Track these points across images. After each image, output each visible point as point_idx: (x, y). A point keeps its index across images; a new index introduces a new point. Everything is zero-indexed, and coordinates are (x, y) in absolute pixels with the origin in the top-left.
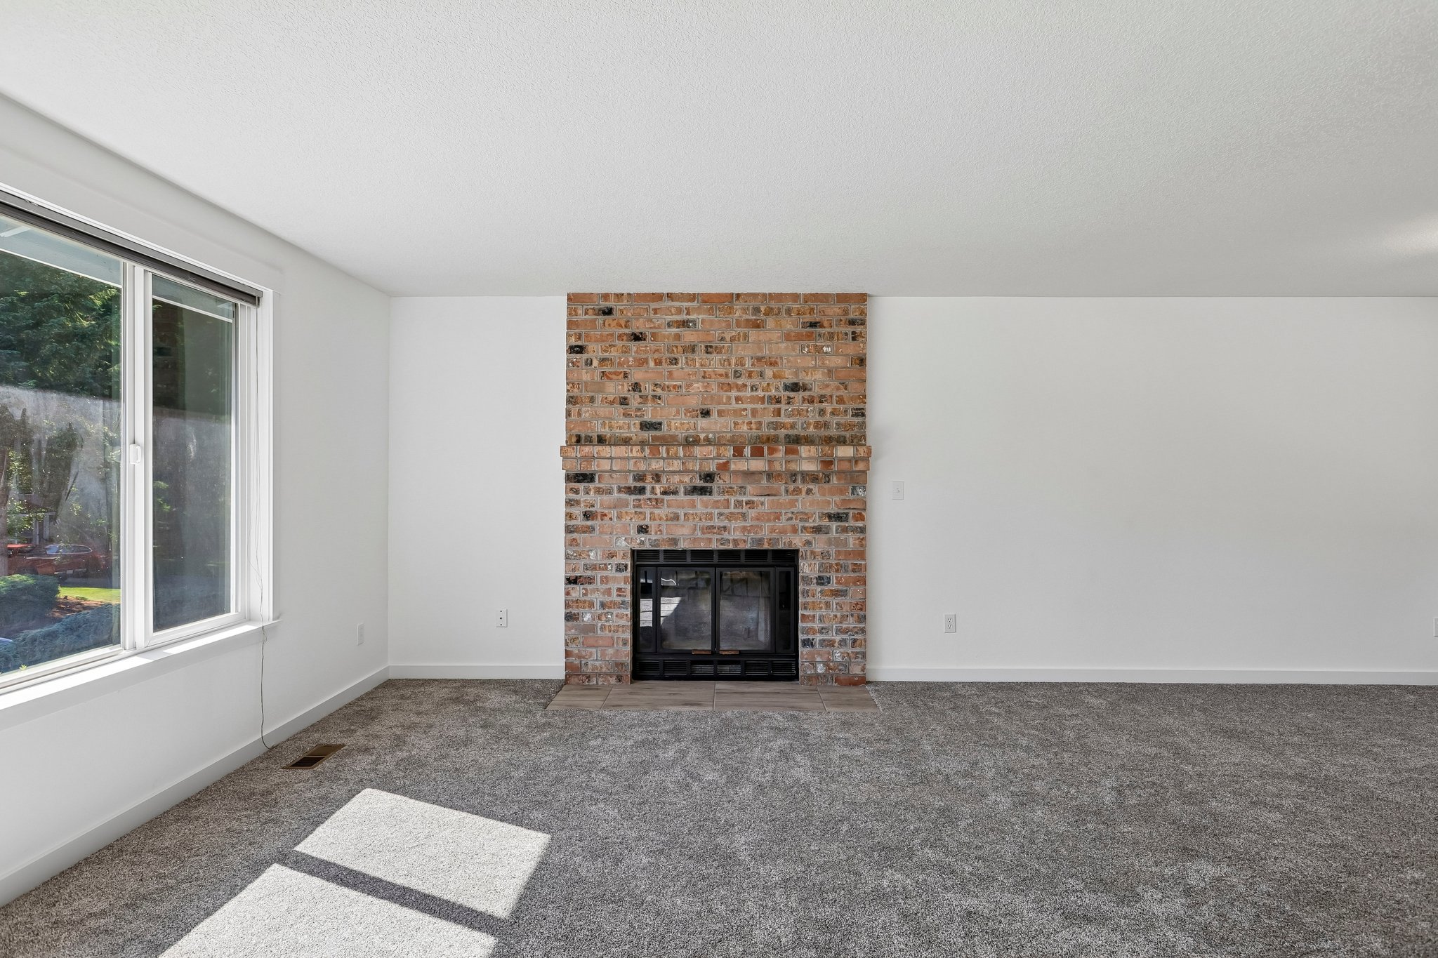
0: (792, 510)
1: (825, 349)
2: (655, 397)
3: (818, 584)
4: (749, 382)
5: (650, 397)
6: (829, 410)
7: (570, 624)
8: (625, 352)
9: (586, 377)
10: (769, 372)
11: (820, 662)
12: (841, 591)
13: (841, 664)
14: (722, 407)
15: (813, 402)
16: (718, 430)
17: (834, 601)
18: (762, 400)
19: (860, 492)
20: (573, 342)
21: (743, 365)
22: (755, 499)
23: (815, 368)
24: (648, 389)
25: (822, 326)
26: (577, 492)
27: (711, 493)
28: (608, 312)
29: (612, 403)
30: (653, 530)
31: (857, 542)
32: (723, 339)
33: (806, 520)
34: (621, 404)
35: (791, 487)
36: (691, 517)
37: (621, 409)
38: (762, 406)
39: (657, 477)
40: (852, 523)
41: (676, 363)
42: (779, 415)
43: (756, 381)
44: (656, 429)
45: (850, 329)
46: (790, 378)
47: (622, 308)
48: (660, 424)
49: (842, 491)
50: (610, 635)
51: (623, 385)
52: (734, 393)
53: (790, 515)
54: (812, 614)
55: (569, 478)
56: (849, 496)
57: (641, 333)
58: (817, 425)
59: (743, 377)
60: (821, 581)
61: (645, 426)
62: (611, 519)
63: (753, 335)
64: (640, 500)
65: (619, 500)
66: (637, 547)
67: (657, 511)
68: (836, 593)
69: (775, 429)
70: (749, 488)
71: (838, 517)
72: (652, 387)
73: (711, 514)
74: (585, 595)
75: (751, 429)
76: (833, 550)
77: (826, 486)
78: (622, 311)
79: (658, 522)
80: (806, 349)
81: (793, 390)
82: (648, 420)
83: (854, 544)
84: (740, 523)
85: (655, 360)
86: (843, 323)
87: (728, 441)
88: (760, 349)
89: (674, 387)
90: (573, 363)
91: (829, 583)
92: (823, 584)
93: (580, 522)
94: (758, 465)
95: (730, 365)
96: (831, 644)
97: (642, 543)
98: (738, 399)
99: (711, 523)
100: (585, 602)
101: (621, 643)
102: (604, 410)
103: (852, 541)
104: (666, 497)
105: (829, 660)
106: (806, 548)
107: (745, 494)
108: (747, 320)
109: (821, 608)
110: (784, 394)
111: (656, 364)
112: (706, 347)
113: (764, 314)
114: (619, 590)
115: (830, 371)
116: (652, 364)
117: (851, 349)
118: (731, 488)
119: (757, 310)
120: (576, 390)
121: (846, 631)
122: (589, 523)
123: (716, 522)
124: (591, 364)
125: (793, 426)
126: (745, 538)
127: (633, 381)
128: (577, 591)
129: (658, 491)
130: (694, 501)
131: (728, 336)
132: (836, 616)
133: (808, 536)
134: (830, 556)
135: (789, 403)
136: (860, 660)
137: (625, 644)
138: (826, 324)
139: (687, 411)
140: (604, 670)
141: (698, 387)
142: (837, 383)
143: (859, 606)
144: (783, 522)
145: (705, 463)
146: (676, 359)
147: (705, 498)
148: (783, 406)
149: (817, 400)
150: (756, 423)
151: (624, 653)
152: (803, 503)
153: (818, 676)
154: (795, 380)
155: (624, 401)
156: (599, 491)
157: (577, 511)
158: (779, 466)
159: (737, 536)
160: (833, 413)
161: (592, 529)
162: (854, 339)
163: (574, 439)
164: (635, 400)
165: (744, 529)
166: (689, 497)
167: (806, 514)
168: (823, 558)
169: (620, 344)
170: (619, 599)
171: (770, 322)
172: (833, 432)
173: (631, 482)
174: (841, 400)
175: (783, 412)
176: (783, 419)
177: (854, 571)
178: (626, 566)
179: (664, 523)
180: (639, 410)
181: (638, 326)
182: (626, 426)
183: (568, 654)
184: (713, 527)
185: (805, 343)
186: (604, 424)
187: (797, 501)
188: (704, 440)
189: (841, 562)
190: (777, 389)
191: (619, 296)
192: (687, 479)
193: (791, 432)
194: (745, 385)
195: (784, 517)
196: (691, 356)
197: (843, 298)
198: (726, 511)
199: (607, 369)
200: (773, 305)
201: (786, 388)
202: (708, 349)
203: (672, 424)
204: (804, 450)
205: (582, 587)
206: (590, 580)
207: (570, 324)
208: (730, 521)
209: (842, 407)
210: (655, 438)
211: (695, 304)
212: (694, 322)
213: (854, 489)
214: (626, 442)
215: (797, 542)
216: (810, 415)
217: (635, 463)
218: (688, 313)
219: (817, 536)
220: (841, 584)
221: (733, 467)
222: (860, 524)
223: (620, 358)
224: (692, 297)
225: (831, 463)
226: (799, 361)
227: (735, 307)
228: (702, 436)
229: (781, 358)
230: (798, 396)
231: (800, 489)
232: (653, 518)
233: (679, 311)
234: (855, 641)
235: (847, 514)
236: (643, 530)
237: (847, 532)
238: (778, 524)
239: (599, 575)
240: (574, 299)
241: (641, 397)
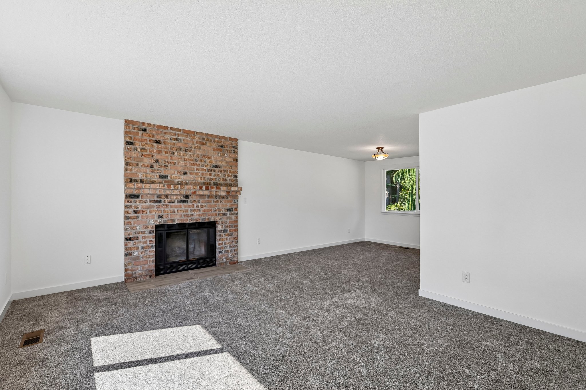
0: (215, 208)
1: (225, 155)
2: (165, 166)
3: (224, 232)
4: (201, 163)
5: (163, 166)
6: (227, 175)
7: (127, 257)
8: (152, 147)
9: (134, 155)
10: (208, 161)
11: (224, 258)
12: (231, 234)
13: (231, 257)
14: (191, 171)
15: (222, 172)
16: (190, 179)
17: (228, 237)
18: (205, 170)
19: (236, 202)
20: (128, 140)
21: (199, 157)
22: (203, 204)
23: (222, 161)
24: (162, 163)
25: (224, 147)
26: (130, 202)
27: (187, 202)
28: (145, 130)
29: (147, 167)
30: (165, 216)
31: (235, 218)
32: (191, 147)
33: (220, 211)
34: (151, 167)
35: (215, 200)
36: (180, 211)
37: (150, 169)
38: (205, 172)
39: (167, 196)
40: (234, 212)
41: (174, 154)
42: (211, 176)
43: (203, 163)
44: (166, 178)
45: (233, 149)
46: (215, 164)
47: (151, 129)
48: (167, 176)
49: (231, 202)
50: (146, 259)
51: (151, 160)
52: (195, 167)
53: (215, 210)
54: (222, 242)
55: (126, 196)
56: (233, 203)
57: (159, 141)
58: (223, 180)
59: (199, 161)
60: (225, 231)
61: (161, 177)
62: (146, 213)
63: (202, 147)
64: (159, 205)
65: (150, 205)
66: (158, 224)
67: (166, 209)
68: (229, 235)
69: (210, 180)
70: (201, 201)
71: (230, 210)
72: (164, 162)
73: (188, 210)
74: (134, 245)
75: (202, 180)
76: (228, 221)
77: (226, 200)
78: (151, 131)
79: (167, 214)
80: (220, 154)
81: (215, 168)
82: (162, 175)
83: (234, 218)
84: (198, 213)
85: (165, 152)
86: (231, 147)
87: (194, 184)
88: (205, 152)
89: (173, 162)
90: (128, 149)
91: (227, 232)
92: (225, 232)
93: (132, 214)
94: (206, 192)
95: (194, 157)
96: (228, 251)
97: (160, 222)
98: (197, 169)
99: (188, 213)
100: (134, 247)
101: (151, 262)
102: (144, 169)
103: (234, 217)
104: (170, 204)
105: (227, 257)
106: (220, 221)
107: (200, 203)
108: (200, 142)
109: (225, 240)
110: (213, 169)
111: (166, 153)
112: (185, 149)
113: (206, 140)
114: (150, 241)
115: (227, 162)
116: (164, 153)
117: (233, 155)
118: (195, 200)
119: (203, 139)
120: (130, 160)
121: (232, 247)
122: (136, 215)
123: (189, 213)
124: (137, 150)
125: (216, 180)
126: (200, 218)
127: (156, 159)
128: (131, 244)
129: (167, 202)
130: (181, 205)
131: (193, 147)
132: (229, 242)
133: (220, 217)
134: (227, 222)
135: (214, 172)
136: (236, 255)
137: (153, 262)
138: (226, 147)
139: (178, 172)
140: (143, 274)
141: (182, 163)
142: (229, 167)
143: (236, 238)
144: (213, 212)
145: (187, 192)
146: (173, 152)
147: (185, 204)
148: (212, 173)
149: (223, 171)
150: (203, 178)
151: (153, 266)
152: (219, 206)
153: (224, 263)
154: (216, 164)
155: (152, 166)
156: (141, 202)
157: (131, 210)
158: (214, 193)
159: (197, 217)
160: (228, 176)
161: (138, 217)
162: (234, 153)
163: (129, 180)
164: (156, 166)
165: (199, 215)
166: (179, 204)
167: (220, 209)
168: (225, 224)
169: (150, 143)
170: (150, 245)
171: (208, 144)
172: (228, 182)
173: (155, 198)
174: (230, 172)
175: (212, 174)
176: (212, 177)
177: (234, 227)
178: (153, 231)
179: (169, 214)
180: (158, 170)
181: (158, 138)
182: (153, 176)
183: (126, 270)
184: (188, 215)
185: (220, 152)
186: (143, 175)
187: (217, 205)
188: (185, 183)
189: (230, 224)
190: (210, 166)
191: (150, 125)
192: (179, 197)
193: (215, 182)
194: (199, 164)
195: (213, 211)
196: (179, 152)
197: (231, 139)
198: (193, 209)
199: (144, 153)
200: (209, 138)
201: (213, 166)
202: (186, 150)
203: (172, 176)
204: (222, 188)
205: (133, 241)
206: (137, 238)
207: (126, 132)
208: (194, 212)
209: (231, 174)
210: (165, 182)
211: (181, 133)
212: (181, 140)
213: (234, 201)
214: (153, 182)
215: (217, 218)
216: (221, 176)
217: (160, 191)
218: (178, 136)
219: (223, 216)
220: (230, 232)
221: (197, 193)
222: (236, 212)
223: (150, 149)
224: (180, 130)
225: (229, 192)
226: (217, 158)
227: (196, 136)
228: (184, 182)
229: (212, 156)
230: (217, 170)
231: (218, 201)
232: (165, 212)
233: (175, 134)
234: (235, 249)
235: (232, 209)
236: (160, 217)
237: (232, 215)
238: (211, 213)
239: (141, 236)
240: (128, 123)
241: (159, 165)
